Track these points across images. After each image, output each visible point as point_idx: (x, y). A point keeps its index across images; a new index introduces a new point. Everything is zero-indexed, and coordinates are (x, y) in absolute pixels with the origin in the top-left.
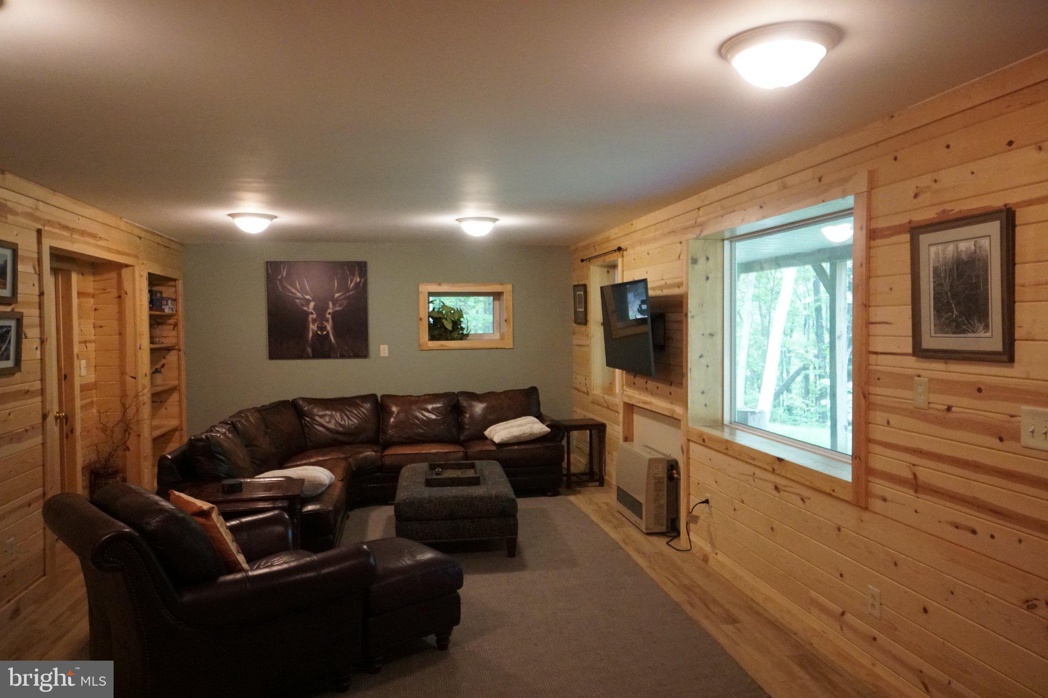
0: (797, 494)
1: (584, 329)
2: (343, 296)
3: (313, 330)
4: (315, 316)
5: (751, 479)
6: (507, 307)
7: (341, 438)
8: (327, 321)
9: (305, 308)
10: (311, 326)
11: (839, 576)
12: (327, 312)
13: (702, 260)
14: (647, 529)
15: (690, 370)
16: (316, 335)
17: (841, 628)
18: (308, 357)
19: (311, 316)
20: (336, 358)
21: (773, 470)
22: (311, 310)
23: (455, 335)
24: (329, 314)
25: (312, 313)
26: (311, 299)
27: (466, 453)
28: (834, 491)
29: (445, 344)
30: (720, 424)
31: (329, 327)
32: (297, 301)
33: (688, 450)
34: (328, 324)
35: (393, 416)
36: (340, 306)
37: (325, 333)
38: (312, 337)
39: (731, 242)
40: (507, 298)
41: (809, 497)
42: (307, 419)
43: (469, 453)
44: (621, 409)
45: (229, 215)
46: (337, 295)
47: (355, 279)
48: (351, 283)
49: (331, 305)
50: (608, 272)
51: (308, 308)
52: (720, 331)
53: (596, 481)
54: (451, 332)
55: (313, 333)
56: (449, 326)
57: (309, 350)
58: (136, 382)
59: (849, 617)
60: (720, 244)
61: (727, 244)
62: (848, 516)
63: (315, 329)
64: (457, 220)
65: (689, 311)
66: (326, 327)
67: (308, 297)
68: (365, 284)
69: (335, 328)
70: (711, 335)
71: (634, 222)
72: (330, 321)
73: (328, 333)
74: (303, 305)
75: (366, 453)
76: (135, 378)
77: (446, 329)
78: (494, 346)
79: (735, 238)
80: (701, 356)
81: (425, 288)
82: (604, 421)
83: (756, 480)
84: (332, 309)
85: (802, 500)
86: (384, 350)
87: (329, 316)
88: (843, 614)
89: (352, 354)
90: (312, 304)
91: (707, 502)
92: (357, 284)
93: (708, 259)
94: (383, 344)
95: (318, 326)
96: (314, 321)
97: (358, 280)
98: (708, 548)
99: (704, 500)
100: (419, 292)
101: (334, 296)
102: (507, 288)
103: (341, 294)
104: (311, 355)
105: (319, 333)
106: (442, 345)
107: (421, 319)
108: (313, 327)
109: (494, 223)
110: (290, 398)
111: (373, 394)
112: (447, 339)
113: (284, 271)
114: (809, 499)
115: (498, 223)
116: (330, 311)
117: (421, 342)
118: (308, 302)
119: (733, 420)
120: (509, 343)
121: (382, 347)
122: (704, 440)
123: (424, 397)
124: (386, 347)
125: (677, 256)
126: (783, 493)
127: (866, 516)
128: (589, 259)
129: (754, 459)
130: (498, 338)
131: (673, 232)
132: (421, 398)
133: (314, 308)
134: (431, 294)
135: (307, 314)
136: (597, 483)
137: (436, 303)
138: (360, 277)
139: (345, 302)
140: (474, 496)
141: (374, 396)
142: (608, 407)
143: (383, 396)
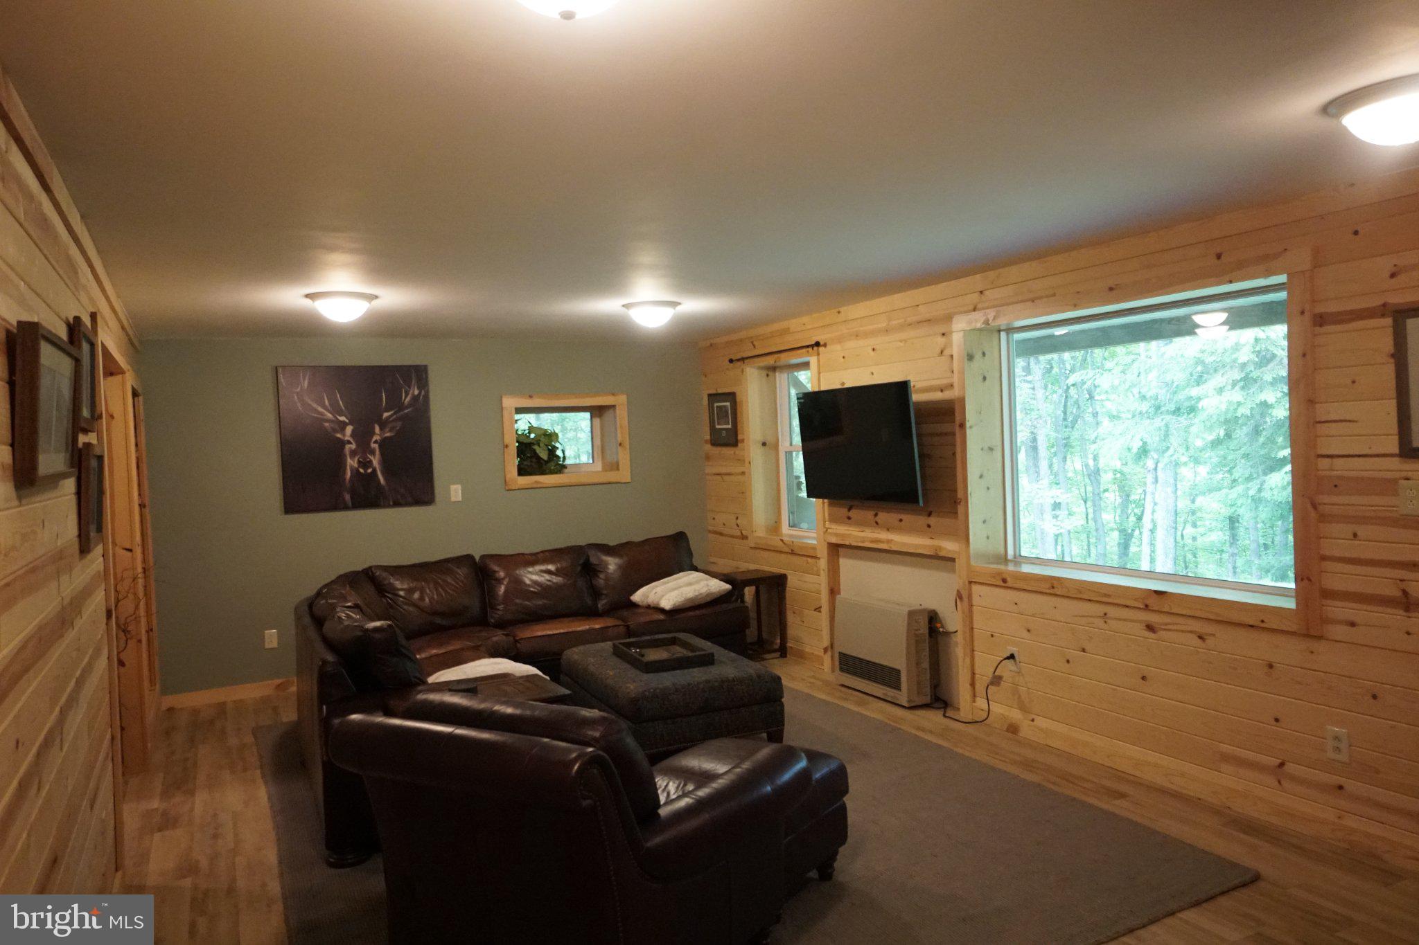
0: (1191, 632)
1: (732, 452)
2: (395, 416)
3: (352, 467)
4: (353, 446)
5: (1100, 623)
6: (621, 427)
7: (438, 621)
8: (373, 452)
9: (339, 435)
10: (349, 460)
11: (1273, 722)
12: (371, 440)
13: (978, 356)
14: (909, 701)
15: (971, 494)
16: (356, 473)
17: (1279, 782)
18: (346, 508)
19: (348, 447)
20: (389, 506)
21: (1147, 606)
22: (347, 438)
23: (552, 466)
24: (376, 442)
25: (349, 442)
26: (347, 421)
27: (628, 627)
28: (1263, 621)
29: (541, 481)
30: (1005, 559)
31: (376, 461)
32: (327, 424)
33: (970, 596)
34: (374, 458)
35: (503, 584)
36: (390, 431)
37: (370, 471)
38: (350, 478)
39: (1008, 334)
40: (622, 414)
41: (1213, 633)
42: (389, 595)
43: (632, 626)
44: (823, 553)
45: (307, 296)
46: (386, 415)
47: (411, 391)
48: (406, 397)
49: (377, 429)
50: (768, 375)
51: (344, 435)
52: (999, 443)
53: (775, 651)
54: (547, 462)
55: (352, 471)
56: (544, 455)
57: (347, 497)
58: (132, 557)
59: (1290, 768)
60: (996, 335)
61: (1003, 335)
62: (1288, 652)
63: (356, 465)
64: (623, 306)
65: (967, 419)
66: (371, 462)
67: (342, 418)
68: (427, 397)
69: (384, 461)
70: (991, 449)
71: (842, 309)
72: (377, 452)
73: (374, 471)
74: (335, 431)
75: (495, 639)
76: (130, 550)
77: (539, 458)
78: (596, 480)
79: (1010, 330)
80: (981, 477)
81: (509, 402)
82: (783, 571)
83: (1109, 621)
84: (380, 435)
85: (1200, 637)
86: (456, 493)
87: (376, 446)
88: (1282, 765)
89: (410, 499)
90: (349, 429)
91: (1012, 657)
92: (415, 398)
93: (984, 354)
94: (454, 484)
95: (359, 462)
96: (353, 453)
97: (416, 392)
98: (1015, 715)
99: (1008, 655)
100: (502, 408)
101: (382, 415)
102: (621, 400)
103: (392, 412)
104: (350, 504)
105: (361, 470)
106: (537, 482)
107: (507, 446)
108: (352, 463)
109: (674, 309)
110: (359, 568)
111: (467, 555)
112: (543, 473)
113: (304, 380)
114: (1214, 635)
115: (679, 308)
116: (376, 438)
117: (507, 479)
118: (343, 426)
119: (1017, 554)
120: (624, 475)
121: (453, 487)
122: (1004, 581)
123: (542, 555)
124: (459, 487)
125: (939, 351)
126: (1161, 633)
127: (1320, 646)
128: (743, 359)
129: (1109, 596)
130: (601, 470)
131: (929, 320)
132: (539, 556)
133: (353, 435)
134: (520, 410)
135: (342, 443)
136: (778, 654)
137: (524, 422)
138: (418, 388)
139: (399, 425)
140: (730, 678)
141: (469, 557)
142: (793, 553)
143: (483, 557)
